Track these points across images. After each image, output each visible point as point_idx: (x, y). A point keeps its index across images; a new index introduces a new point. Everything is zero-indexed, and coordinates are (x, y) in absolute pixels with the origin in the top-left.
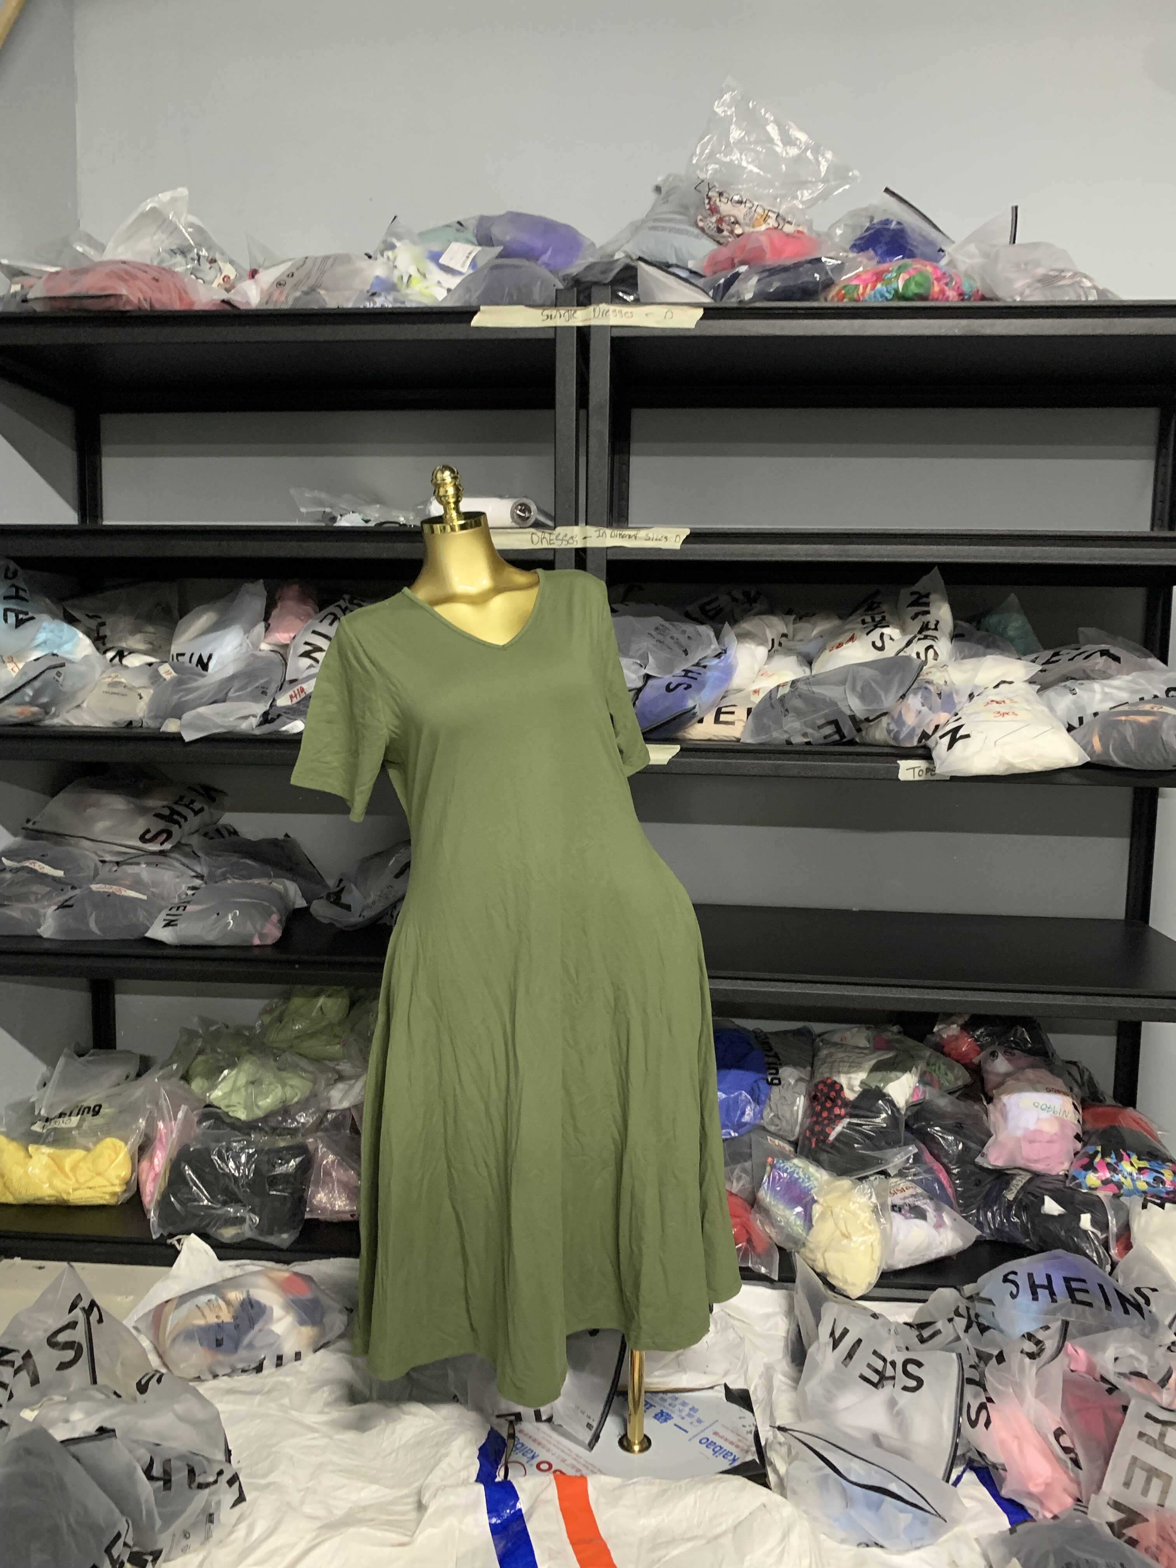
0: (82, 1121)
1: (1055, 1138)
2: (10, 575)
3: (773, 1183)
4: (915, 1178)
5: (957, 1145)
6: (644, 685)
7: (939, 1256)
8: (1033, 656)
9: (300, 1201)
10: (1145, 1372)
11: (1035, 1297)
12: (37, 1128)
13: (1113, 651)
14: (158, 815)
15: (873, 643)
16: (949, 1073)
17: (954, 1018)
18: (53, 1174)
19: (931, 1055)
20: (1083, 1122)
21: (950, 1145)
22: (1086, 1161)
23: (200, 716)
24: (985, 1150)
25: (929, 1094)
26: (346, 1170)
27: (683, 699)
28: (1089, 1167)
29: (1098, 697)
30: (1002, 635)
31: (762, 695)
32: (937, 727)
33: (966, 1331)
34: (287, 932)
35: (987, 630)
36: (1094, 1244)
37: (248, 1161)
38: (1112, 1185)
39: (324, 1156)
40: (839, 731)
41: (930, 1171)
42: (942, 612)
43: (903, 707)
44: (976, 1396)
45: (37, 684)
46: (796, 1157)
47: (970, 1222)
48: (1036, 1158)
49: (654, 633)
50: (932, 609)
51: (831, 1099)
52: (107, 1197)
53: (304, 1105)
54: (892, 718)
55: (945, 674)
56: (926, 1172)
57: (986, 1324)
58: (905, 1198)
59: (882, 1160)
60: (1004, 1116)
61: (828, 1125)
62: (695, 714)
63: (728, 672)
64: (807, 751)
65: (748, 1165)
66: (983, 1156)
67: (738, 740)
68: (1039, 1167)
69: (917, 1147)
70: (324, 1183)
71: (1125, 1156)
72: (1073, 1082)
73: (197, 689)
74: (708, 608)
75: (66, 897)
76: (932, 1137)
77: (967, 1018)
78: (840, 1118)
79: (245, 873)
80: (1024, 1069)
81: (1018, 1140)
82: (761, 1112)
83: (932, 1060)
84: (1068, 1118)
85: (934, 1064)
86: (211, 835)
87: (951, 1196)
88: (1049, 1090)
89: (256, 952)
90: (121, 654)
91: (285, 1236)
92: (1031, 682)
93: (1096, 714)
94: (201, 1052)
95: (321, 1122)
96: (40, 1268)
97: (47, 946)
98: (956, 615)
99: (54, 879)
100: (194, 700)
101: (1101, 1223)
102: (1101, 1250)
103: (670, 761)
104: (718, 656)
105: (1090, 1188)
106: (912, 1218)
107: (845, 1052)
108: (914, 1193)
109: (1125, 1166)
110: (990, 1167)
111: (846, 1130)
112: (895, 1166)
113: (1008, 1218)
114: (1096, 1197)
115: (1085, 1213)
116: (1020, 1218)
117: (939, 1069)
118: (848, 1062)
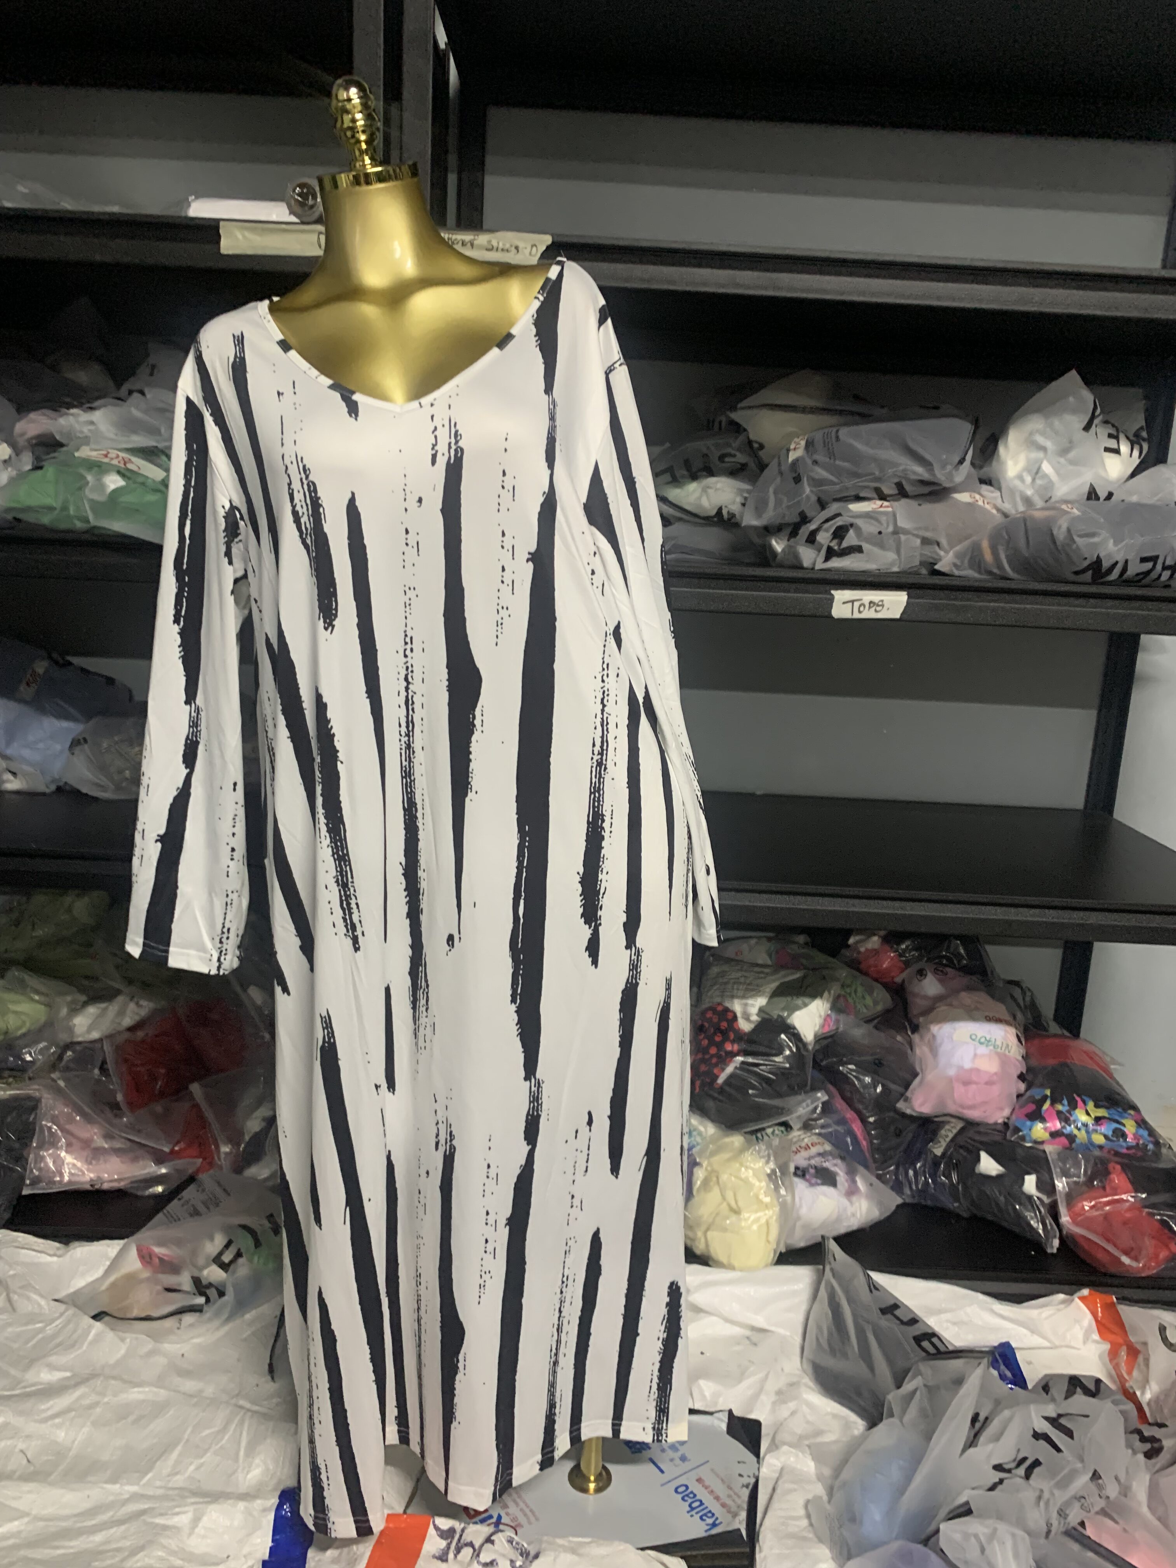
1: (995, 1078)
4: (823, 1131)
5: (875, 1088)
7: (851, 1229)
9: (17, 1170)
16: (868, 997)
17: (873, 930)
19: (845, 976)
20: (1027, 1058)
21: (865, 1086)
22: (1033, 1107)
24: (908, 1094)
25: (841, 1023)
28: (1036, 1116)
36: (1040, 1212)
38: (1062, 1139)
39: (50, 1110)
41: (842, 1121)
47: (888, 1185)
48: (970, 1103)
51: (721, 1031)
56: (836, 1123)
58: (810, 1158)
59: (783, 1109)
60: (934, 1050)
61: (716, 1065)
66: (905, 1100)
68: (974, 1114)
69: (828, 1092)
70: (52, 1144)
71: (1080, 1103)
72: (1016, 1008)
76: (845, 1078)
77: (890, 929)
78: (733, 1055)
80: (957, 991)
81: (950, 1080)
83: (848, 981)
84: (1011, 1053)
85: (849, 986)
87: (866, 1152)
88: (989, 1019)
95: (59, 1059)
101: (1047, 1185)
102: (1049, 1221)
105: (1036, 1142)
106: (818, 1185)
107: (741, 970)
108: (821, 1151)
109: (1079, 1115)
110: (914, 1114)
111: (738, 1072)
112: (799, 1117)
113: (934, 1176)
114: (1041, 1154)
115: (1029, 1173)
116: (948, 1177)
117: (856, 992)
118: (745, 983)
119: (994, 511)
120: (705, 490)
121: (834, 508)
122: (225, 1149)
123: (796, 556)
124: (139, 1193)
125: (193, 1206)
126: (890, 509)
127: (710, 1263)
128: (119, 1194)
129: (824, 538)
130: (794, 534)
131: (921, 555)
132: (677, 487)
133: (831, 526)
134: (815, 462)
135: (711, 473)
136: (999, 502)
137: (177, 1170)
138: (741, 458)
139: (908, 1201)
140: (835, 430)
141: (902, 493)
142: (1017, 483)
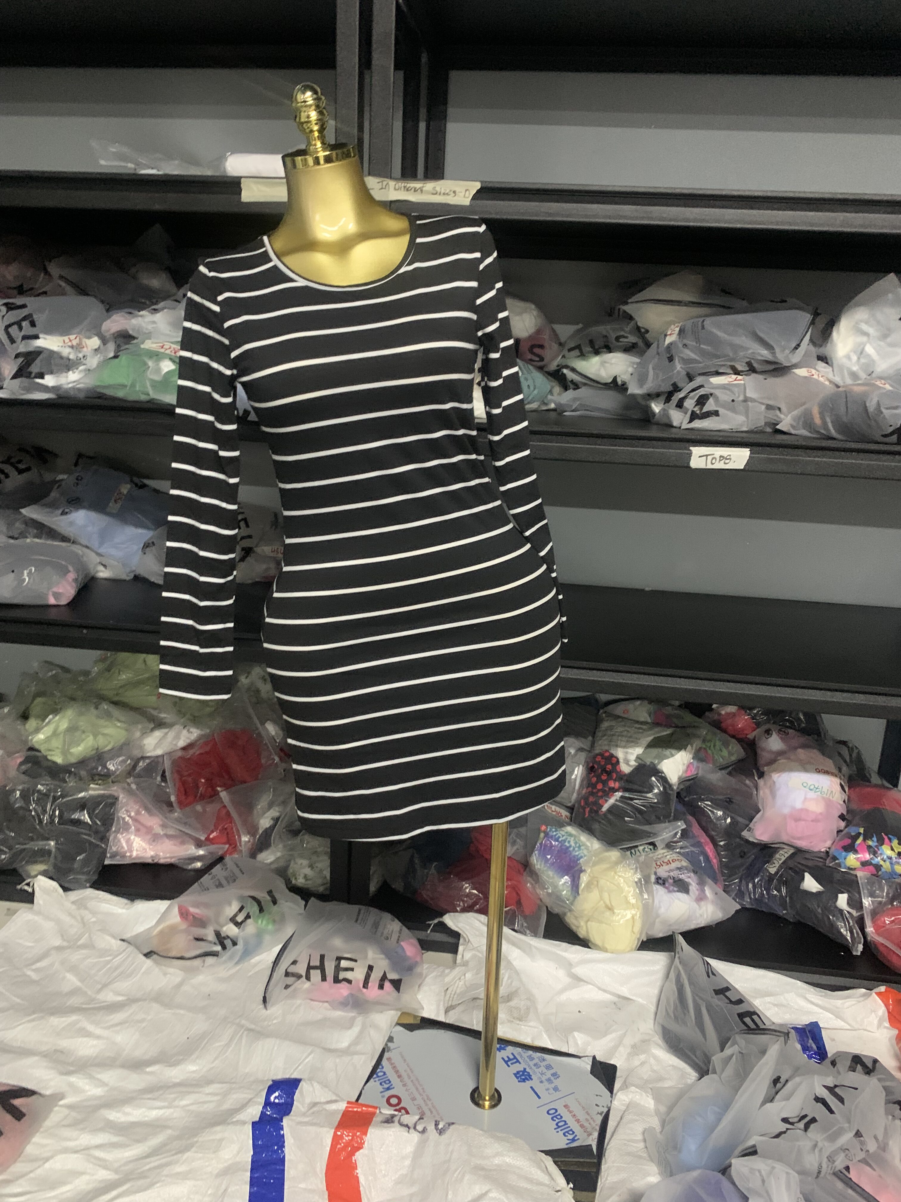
1: (820, 817)
3: (546, 849)
4: (682, 851)
5: (725, 819)
7: (699, 926)
16: (724, 750)
19: (706, 733)
20: (848, 801)
21: (718, 819)
22: (849, 841)
24: (751, 825)
25: (702, 769)
28: (850, 848)
36: (849, 923)
38: (871, 868)
39: (125, 806)
46: (569, 825)
48: (801, 835)
51: (607, 772)
53: (115, 753)
56: (693, 845)
58: (670, 871)
59: (650, 833)
60: (773, 795)
61: (602, 797)
66: (749, 830)
68: (802, 844)
69: (686, 822)
70: (125, 829)
71: (886, 840)
76: (702, 811)
78: (614, 790)
80: (796, 748)
81: (784, 817)
83: (709, 737)
84: (834, 799)
85: (710, 741)
87: (716, 867)
88: (818, 771)
94: (38, 694)
101: (856, 903)
102: (856, 930)
105: (849, 868)
106: (675, 891)
107: (625, 726)
108: (679, 866)
109: (885, 850)
110: (755, 841)
111: (618, 803)
112: (663, 839)
113: (768, 890)
114: (854, 878)
115: (842, 893)
116: (779, 891)
117: (714, 746)
118: (626, 736)
119: (827, 383)
120: (603, 363)
121: (699, 381)
122: (245, 838)
123: (668, 417)
124: (185, 867)
125: (218, 880)
126: (742, 382)
127: (590, 945)
128: (170, 867)
129: (689, 404)
130: (668, 400)
131: (765, 417)
132: (584, 360)
133: (696, 394)
134: (685, 345)
135: (609, 350)
136: (831, 376)
137: (211, 853)
138: (632, 339)
139: (747, 906)
140: (701, 320)
141: (752, 370)
142: (845, 361)
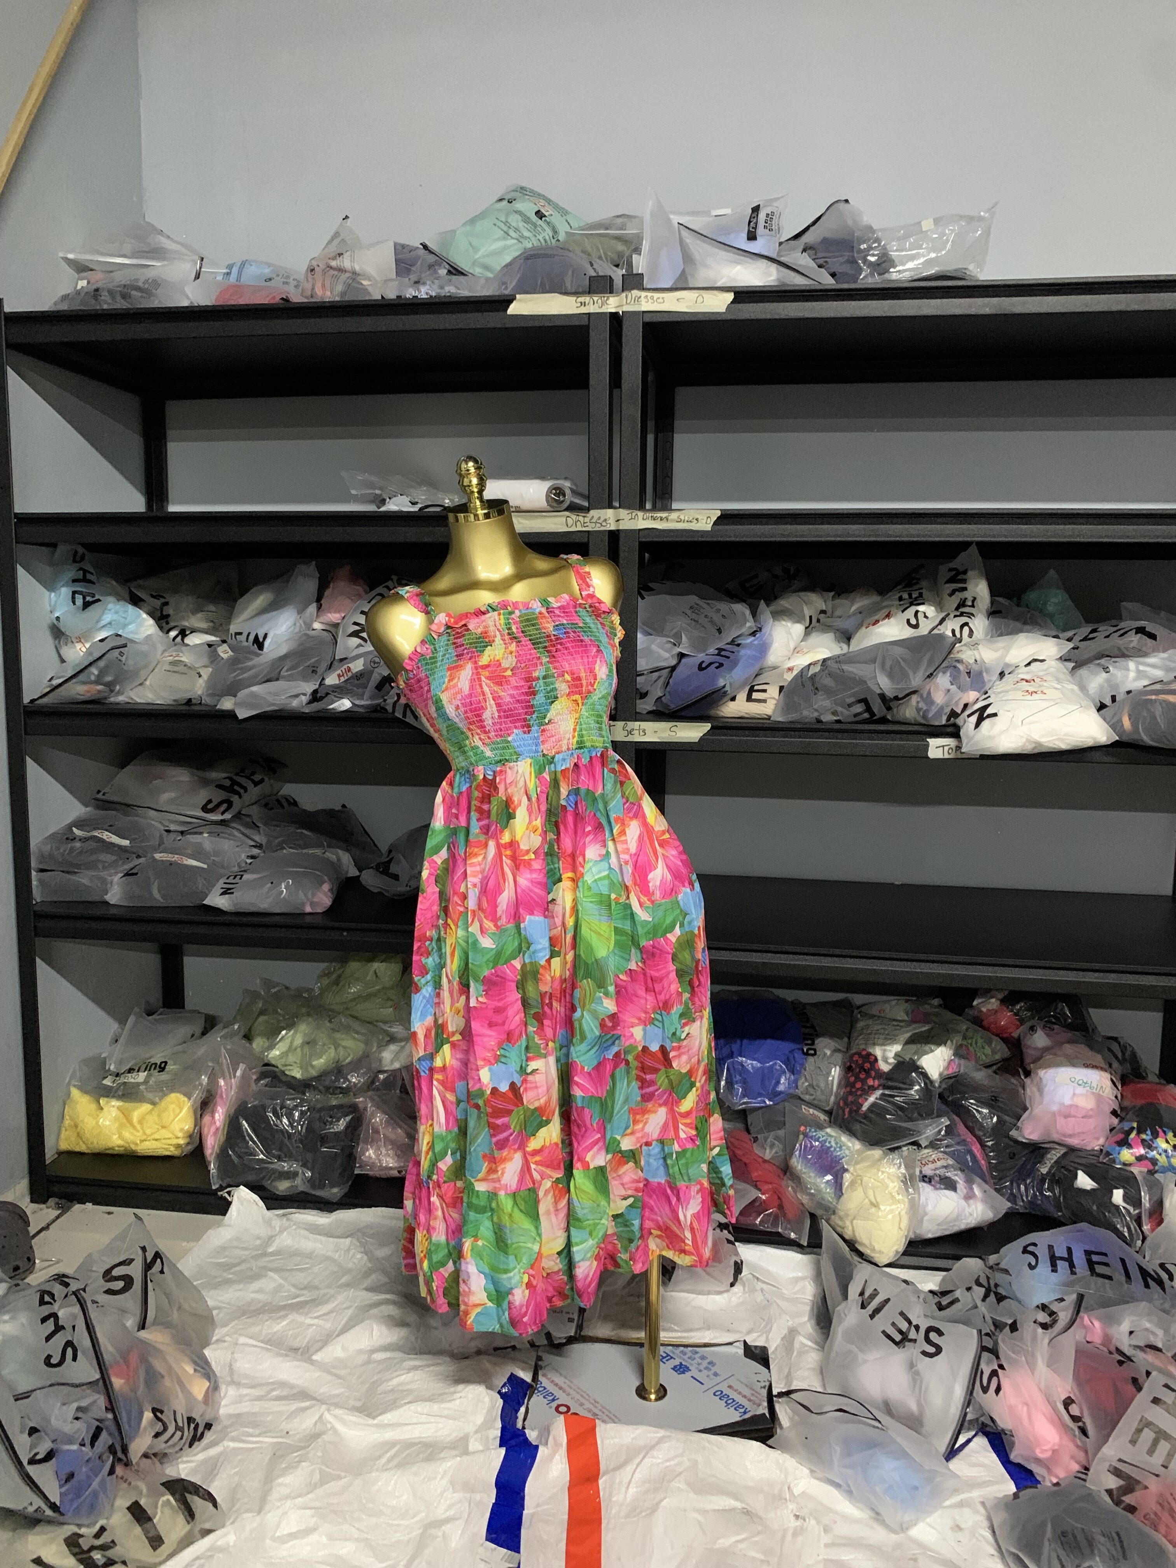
0: (148, 1077)
1: (1091, 1113)
2: (78, 558)
3: (806, 1150)
4: (947, 1150)
5: (992, 1118)
6: (678, 664)
7: (969, 1226)
8: (1070, 634)
9: (350, 1157)
10: (1160, 1345)
11: (1054, 1269)
12: (107, 1082)
13: (1150, 627)
14: (219, 786)
15: (908, 621)
16: (987, 1047)
17: (993, 993)
18: (122, 1126)
19: (967, 1029)
20: (1121, 1099)
21: (984, 1118)
22: (1121, 1136)
23: (254, 695)
24: (1019, 1124)
25: (963, 1067)
26: (393, 1128)
27: (714, 678)
28: (1124, 1143)
29: (1132, 675)
30: (1041, 611)
31: (795, 672)
32: (966, 706)
33: (984, 1300)
34: (338, 900)
35: (1027, 606)
36: (1126, 1219)
37: (300, 1118)
38: (1147, 1162)
39: (373, 1115)
40: (869, 709)
42: (980, 589)
43: (930, 686)
44: (989, 1362)
45: (101, 663)
46: (830, 1126)
47: (1002, 1195)
48: (1071, 1133)
49: (689, 612)
50: (970, 586)
51: (865, 1070)
52: (172, 1149)
53: (356, 1065)
54: (922, 696)
55: (976, 652)
56: (958, 1144)
57: (1004, 1294)
58: (936, 1169)
59: (913, 1131)
60: (1040, 1090)
61: (861, 1096)
62: (725, 692)
63: (763, 649)
64: (838, 729)
65: (781, 1133)
66: (1017, 1129)
67: (769, 718)
68: (1074, 1142)
70: (373, 1141)
71: (1161, 1133)
72: (1113, 1058)
73: (251, 668)
74: (747, 585)
75: (131, 865)
76: (966, 1110)
77: (1006, 993)
78: (873, 1089)
79: (301, 842)
80: (1062, 1044)
81: (1054, 1114)
82: (796, 1081)
83: (969, 1034)
84: (1105, 1094)
85: (969, 1037)
86: (270, 806)
87: (984, 1168)
88: (1087, 1066)
89: (308, 919)
90: (183, 633)
91: (335, 1190)
92: (1064, 659)
93: (1129, 692)
94: (262, 1013)
95: (373, 1082)
96: (109, 1213)
97: (113, 911)
98: (994, 592)
99: (120, 847)
100: (249, 678)
101: (1133, 1199)
102: (1133, 1226)
103: (701, 739)
104: (753, 634)
105: (1124, 1164)
106: (942, 1189)
107: (881, 1024)
108: (945, 1165)
109: (1160, 1143)
110: (1025, 1141)
111: (878, 1101)
112: (927, 1137)
113: (1041, 1191)
114: (1129, 1174)
115: (1117, 1188)
117: (976, 1043)
118: (884, 1034)
139: (1020, 1211)
